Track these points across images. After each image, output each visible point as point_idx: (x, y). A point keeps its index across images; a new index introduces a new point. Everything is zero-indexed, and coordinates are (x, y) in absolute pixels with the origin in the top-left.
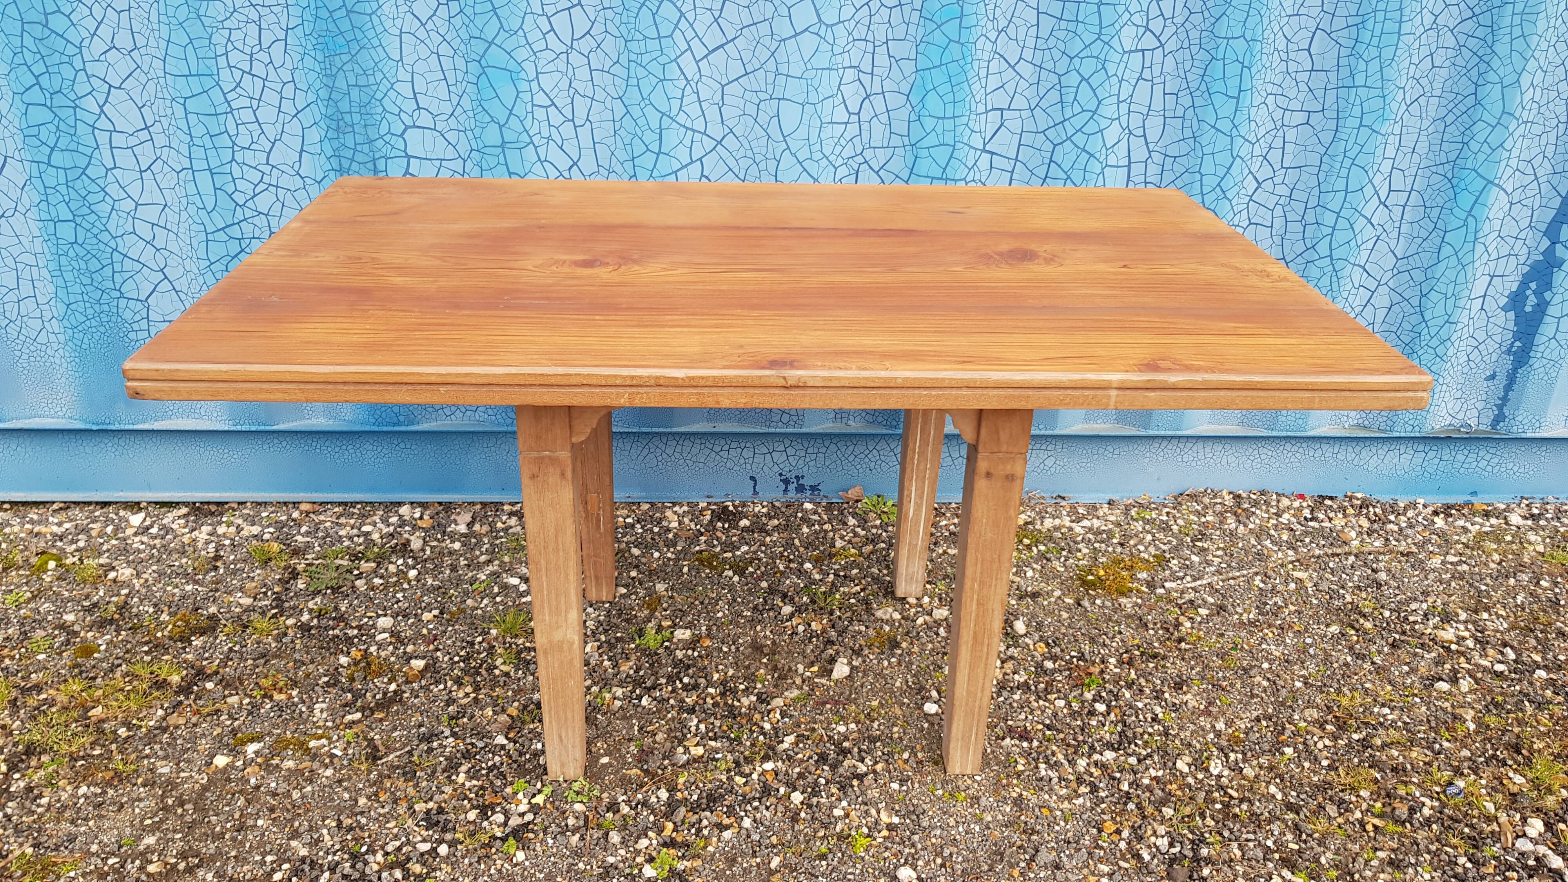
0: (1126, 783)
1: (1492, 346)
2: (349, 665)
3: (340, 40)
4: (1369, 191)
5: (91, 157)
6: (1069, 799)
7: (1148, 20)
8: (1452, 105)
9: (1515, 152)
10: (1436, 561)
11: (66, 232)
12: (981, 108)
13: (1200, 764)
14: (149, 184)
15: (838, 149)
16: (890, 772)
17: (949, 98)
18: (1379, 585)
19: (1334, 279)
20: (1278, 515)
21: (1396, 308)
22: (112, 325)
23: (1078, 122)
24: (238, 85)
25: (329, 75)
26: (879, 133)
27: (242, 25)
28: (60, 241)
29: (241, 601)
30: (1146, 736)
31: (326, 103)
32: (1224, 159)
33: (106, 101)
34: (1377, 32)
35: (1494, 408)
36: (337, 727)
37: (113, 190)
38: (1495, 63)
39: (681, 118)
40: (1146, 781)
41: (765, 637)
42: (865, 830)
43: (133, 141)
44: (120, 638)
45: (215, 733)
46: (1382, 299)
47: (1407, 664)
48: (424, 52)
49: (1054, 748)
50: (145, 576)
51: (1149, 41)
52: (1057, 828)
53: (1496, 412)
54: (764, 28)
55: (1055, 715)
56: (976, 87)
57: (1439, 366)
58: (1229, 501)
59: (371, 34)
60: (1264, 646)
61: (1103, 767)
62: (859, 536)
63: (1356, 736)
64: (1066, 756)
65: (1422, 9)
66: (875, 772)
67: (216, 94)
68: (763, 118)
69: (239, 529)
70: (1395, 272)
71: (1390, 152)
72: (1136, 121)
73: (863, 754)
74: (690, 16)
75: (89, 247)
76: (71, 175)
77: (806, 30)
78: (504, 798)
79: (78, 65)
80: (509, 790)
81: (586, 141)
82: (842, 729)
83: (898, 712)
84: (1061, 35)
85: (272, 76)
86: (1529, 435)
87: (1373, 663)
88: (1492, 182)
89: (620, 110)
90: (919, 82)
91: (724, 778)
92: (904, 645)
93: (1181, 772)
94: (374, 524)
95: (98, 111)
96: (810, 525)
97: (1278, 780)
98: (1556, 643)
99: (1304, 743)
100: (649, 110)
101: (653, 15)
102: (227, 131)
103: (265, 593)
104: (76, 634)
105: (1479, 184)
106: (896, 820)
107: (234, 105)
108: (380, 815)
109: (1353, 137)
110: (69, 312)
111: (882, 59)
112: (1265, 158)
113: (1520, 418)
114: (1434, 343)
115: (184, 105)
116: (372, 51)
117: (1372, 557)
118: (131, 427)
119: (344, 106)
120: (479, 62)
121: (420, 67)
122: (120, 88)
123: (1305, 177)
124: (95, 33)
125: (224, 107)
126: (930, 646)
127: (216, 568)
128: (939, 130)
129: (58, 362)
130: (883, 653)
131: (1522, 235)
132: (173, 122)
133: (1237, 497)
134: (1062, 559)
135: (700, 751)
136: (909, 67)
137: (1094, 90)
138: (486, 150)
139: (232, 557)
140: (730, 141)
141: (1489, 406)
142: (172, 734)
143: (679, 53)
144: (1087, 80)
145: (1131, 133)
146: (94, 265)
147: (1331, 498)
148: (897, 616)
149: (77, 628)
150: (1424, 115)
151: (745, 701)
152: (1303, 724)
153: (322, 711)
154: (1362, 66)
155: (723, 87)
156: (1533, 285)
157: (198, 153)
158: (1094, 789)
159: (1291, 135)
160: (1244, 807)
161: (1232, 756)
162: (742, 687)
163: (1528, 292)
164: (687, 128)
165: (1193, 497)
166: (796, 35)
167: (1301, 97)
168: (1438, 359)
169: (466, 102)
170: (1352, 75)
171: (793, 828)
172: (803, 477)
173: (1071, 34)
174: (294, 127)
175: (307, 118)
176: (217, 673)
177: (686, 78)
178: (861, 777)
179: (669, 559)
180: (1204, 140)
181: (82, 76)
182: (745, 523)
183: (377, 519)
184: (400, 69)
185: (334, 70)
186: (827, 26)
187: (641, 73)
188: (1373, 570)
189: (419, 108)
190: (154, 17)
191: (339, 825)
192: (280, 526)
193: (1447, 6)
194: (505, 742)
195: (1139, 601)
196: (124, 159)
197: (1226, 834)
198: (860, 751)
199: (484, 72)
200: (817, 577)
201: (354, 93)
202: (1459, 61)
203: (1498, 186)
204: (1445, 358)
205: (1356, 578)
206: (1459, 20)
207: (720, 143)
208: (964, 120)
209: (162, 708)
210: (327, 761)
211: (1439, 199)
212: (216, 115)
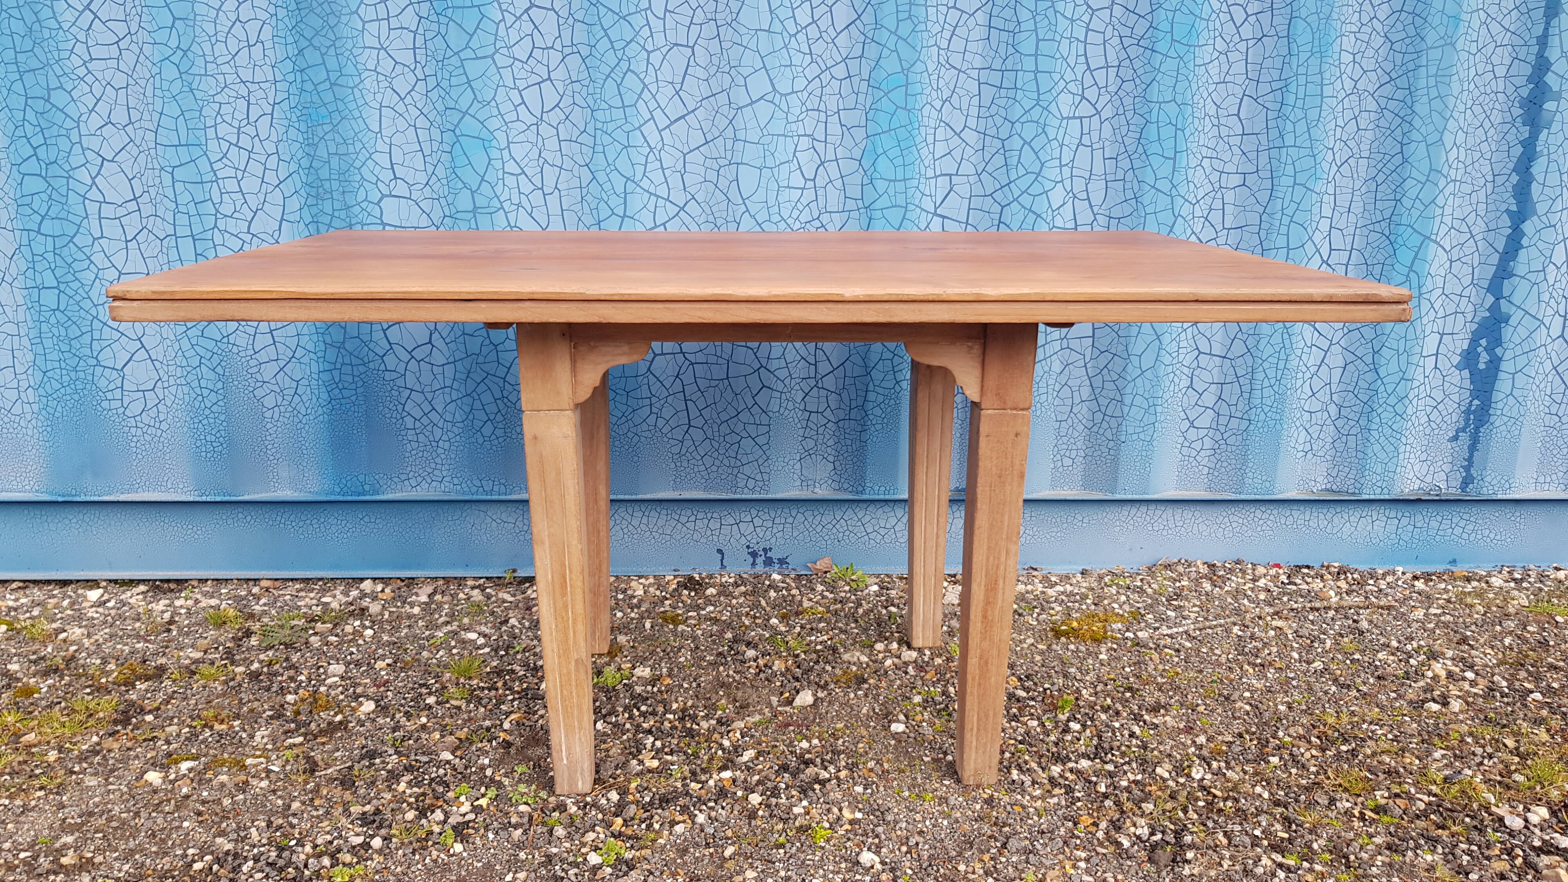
0: (1103, 785)
1: (1452, 406)
2: (296, 701)
3: (323, 111)
4: (1310, 248)
5: (79, 226)
6: (1043, 798)
7: (1083, 89)
8: (1381, 165)
9: (1448, 210)
10: (1419, 614)
11: (49, 298)
12: (930, 173)
13: (1181, 769)
14: (134, 253)
15: (796, 213)
16: (853, 779)
17: (899, 161)
18: (1361, 633)
19: (1286, 336)
20: (1254, 580)
21: (1350, 367)
22: (86, 392)
23: (1023, 183)
24: (225, 155)
25: (310, 144)
26: (834, 198)
27: (232, 100)
28: (43, 308)
29: (191, 655)
30: (1123, 748)
31: (306, 171)
32: (1166, 217)
33: (98, 173)
34: (1301, 95)
35: (1462, 470)
36: (278, 749)
37: (98, 258)
38: (1417, 122)
39: (645, 183)
40: (1124, 783)
41: (728, 676)
42: (827, 825)
43: (121, 211)
44: (63, 682)
45: (149, 756)
46: (1336, 359)
47: (1394, 691)
48: (402, 124)
49: (1027, 758)
50: (96, 637)
51: (1085, 109)
52: (1030, 822)
53: (1464, 474)
54: (722, 98)
55: (1028, 733)
56: (924, 152)
57: (1400, 424)
58: (1204, 570)
59: (353, 106)
60: (1244, 680)
61: (1078, 772)
62: (827, 598)
63: (1344, 748)
64: (1039, 764)
65: (1341, 74)
66: (838, 778)
67: (203, 164)
68: (723, 183)
69: (197, 601)
70: (1346, 330)
71: (1327, 211)
72: (1079, 185)
73: (826, 764)
74: (653, 88)
75: (69, 314)
76: (59, 243)
77: (762, 98)
78: (445, 801)
79: (75, 138)
80: (451, 795)
81: (554, 208)
82: (805, 744)
83: (864, 733)
84: (1002, 102)
85: (258, 148)
86: (1500, 497)
87: (1358, 691)
88: (1429, 238)
89: (586, 176)
90: (870, 147)
91: (679, 784)
92: (872, 681)
93: (1161, 778)
94: (334, 596)
95: (90, 182)
96: (777, 590)
97: (1264, 783)
98: (1548, 675)
99: (1291, 754)
100: (614, 176)
101: (618, 86)
102: (211, 199)
103: (217, 648)
104: (18, 680)
105: (1416, 240)
106: (859, 815)
107: (220, 174)
108: (313, 817)
109: (1289, 195)
110: (46, 379)
111: (834, 128)
112: (1206, 219)
113: (1488, 479)
114: (1392, 400)
115: (172, 174)
116: (353, 122)
117: (1352, 611)
118: (96, 499)
119: (324, 173)
120: (453, 131)
121: (398, 139)
122: (112, 161)
123: (1246, 236)
124: (93, 110)
125: (210, 176)
126: (898, 682)
127: (169, 631)
128: (891, 192)
129: (30, 433)
130: (849, 687)
131: (1466, 293)
132: (161, 191)
133: (1212, 566)
134: (1035, 615)
135: (655, 763)
136: (860, 134)
137: (1036, 153)
138: (458, 216)
139: (186, 622)
140: (692, 207)
141: (1455, 468)
142: (104, 756)
143: (642, 122)
144: (1029, 144)
145: (1075, 197)
146: (74, 332)
147: (1308, 567)
148: (864, 659)
149: (19, 675)
150: (1355, 176)
151: (705, 725)
152: (1287, 739)
153: (263, 737)
154: (1289, 127)
155: (685, 155)
156: (1483, 342)
157: (182, 219)
158: (1069, 790)
159: (1229, 197)
160: (1229, 804)
161: (1215, 764)
162: (702, 714)
163: (1480, 349)
164: (651, 194)
165: (1168, 567)
166: (752, 103)
167: (1236, 159)
168: (1398, 418)
169: (440, 171)
170: (1282, 137)
171: (750, 824)
172: (770, 549)
173: (1011, 101)
174: (276, 197)
175: (288, 188)
176: (158, 709)
177: (650, 146)
178: (823, 783)
179: (632, 619)
180: (1146, 200)
181: (77, 149)
182: (711, 591)
183: (337, 592)
184: (379, 140)
185: (316, 139)
186: (782, 95)
187: (607, 139)
188: (1354, 621)
189: (396, 178)
190: (149, 93)
191: (269, 824)
192: (238, 599)
193: (1365, 72)
194: (451, 757)
195: (1115, 646)
196: (112, 229)
197: (1210, 824)
198: (823, 760)
199: (458, 141)
200: (783, 629)
201: (335, 161)
202: (1383, 122)
203: (1435, 242)
204: (1404, 416)
205: (1337, 627)
206: (1378, 85)
207: (682, 209)
208: (915, 183)
209: (97, 735)
210: (263, 775)
211: (1379, 256)
212: (202, 183)
